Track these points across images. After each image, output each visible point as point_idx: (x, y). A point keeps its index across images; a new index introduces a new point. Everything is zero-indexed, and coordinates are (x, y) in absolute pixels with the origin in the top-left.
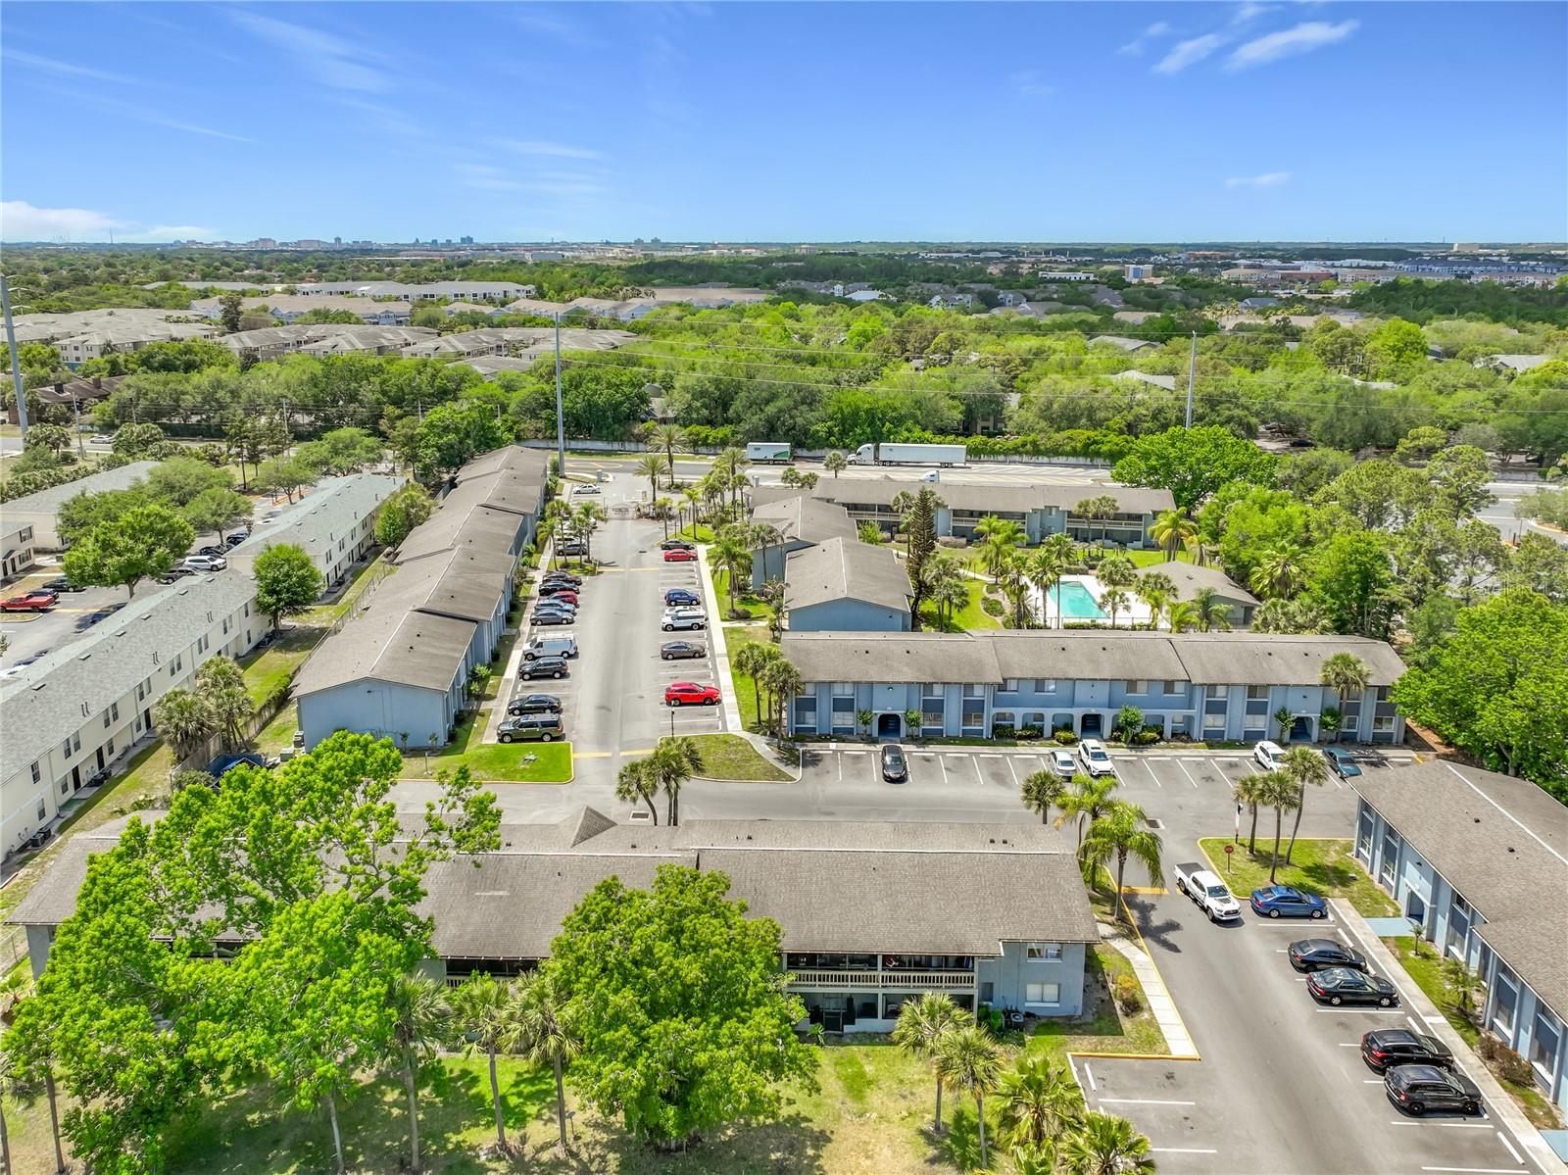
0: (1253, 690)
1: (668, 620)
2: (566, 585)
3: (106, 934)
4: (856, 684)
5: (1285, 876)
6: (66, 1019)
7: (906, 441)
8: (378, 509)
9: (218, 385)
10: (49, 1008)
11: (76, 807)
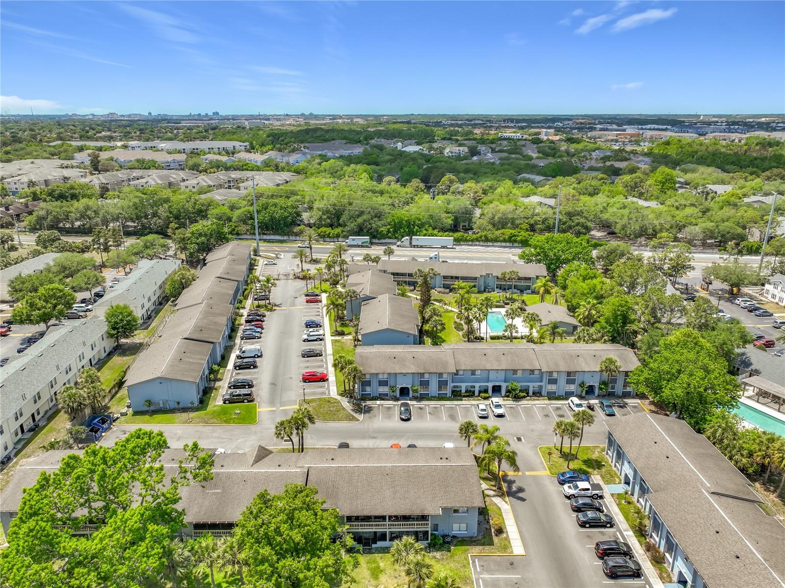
0: (569, 374)
1: (305, 337)
2: (258, 318)
3: (31, 531)
4: (389, 374)
5: (574, 465)
6: (15, 570)
7: (425, 235)
8: (166, 279)
9: (88, 208)
10: (6, 565)
11: (23, 443)
